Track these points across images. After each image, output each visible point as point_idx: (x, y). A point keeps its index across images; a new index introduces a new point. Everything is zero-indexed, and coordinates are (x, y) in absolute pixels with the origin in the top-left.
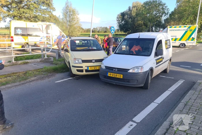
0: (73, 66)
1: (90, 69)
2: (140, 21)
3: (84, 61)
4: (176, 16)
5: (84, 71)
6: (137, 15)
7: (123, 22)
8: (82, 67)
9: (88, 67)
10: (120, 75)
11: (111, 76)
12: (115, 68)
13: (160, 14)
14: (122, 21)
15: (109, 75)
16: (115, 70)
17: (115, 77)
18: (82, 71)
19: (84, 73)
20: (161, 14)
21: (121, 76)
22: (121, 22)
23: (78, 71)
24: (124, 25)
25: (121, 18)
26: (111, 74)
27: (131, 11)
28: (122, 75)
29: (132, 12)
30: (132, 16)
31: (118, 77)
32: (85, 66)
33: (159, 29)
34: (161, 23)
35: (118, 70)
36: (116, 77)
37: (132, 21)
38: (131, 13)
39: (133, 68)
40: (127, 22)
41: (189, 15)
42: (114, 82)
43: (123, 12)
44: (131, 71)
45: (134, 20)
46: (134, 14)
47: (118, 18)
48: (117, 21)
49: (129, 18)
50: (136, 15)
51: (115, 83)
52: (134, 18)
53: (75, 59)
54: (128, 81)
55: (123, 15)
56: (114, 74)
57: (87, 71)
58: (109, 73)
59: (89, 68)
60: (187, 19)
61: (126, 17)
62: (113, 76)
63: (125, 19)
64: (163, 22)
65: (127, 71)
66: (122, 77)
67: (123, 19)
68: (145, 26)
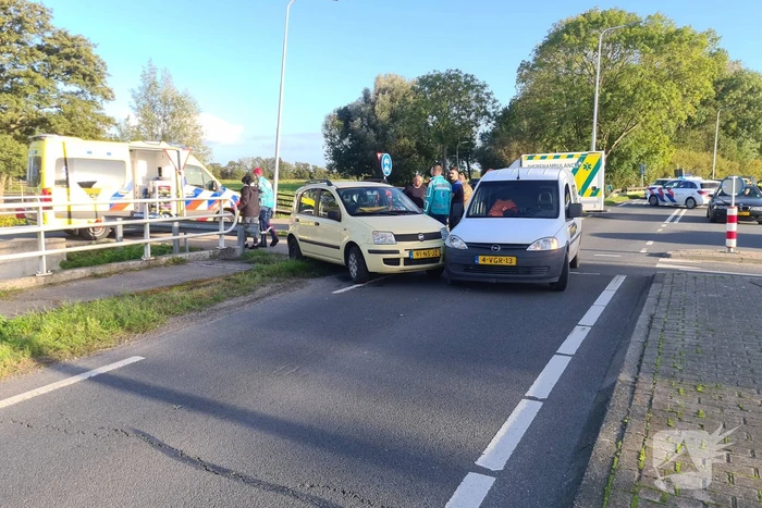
0: (370, 252)
1: (415, 256)
2: (406, 140)
3: (399, 238)
4: (525, 123)
5: (402, 261)
6: (394, 117)
7: (346, 142)
8: (397, 252)
9: (411, 251)
10: (508, 258)
11: (488, 262)
12: (496, 245)
13: (469, 116)
14: (342, 138)
15: (481, 262)
16: (495, 248)
17: (497, 264)
18: (396, 262)
19: (401, 267)
20: (472, 116)
21: (513, 261)
22: (340, 141)
23: (387, 261)
24: (350, 151)
25: (337, 126)
26: (487, 257)
27: (373, 104)
28: (514, 259)
29: (377, 108)
30: (378, 122)
31: (504, 263)
32: (403, 249)
33: (466, 165)
34: (473, 145)
35: (503, 249)
36: (500, 264)
37: (377, 138)
38: (373, 109)
39: (537, 242)
40: (359, 141)
41: (561, 122)
42: (493, 278)
43: (346, 108)
45: (384, 134)
46: (383, 116)
47: (326, 126)
48: (326, 136)
49: (368, 129)
50: (391, 116)
51: (494, 281)
52: (386, 128)
53: (375, 233)
54: (528, 270)
55: (345, 115)
56: (494, 257)
57: (408, 261)
58: (481, 258)
59: (414, 253)
60: (556, 135)
61: (357, 123)
62: (493, 263)
63: (353, 131)
64: (479, 143)
65: (526, 249)
66: (514, 263)
67: (346, 131)
68: (421, 154)
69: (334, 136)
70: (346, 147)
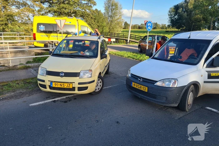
2: (199, 16)
6: (195, 7)
7: (176, 17)
10: (144, 87)
11: (135, 87)
12: (140, 78)
14: (175, 15)
15: (133, 86)
16: (140, 80)
17: (139, 89)
22: (174, 17)
24: (177, 20)
25: (173, 12)
26: (135, 84)
27: (188, 3)
28: (147, 88)
29: (189, 4)
30: (188, 9)
35: (143, 81)
36: (141, 89)
37: (187, 15)
38: (187, 5)
39: (163, 80)
40: (181, 17)
42: (139, 96)
43: (177, 5)
44: (158, 84)
45: (190, 14)
46: (190, 6)
47: (170, 12)
48: (169, 15)
49: (184, 12)
50: (193, 7)
52: (191, 11)
54: (154, 96)
55: (177, 8)
56: (138, 85)
58: (133, 83)
61: (180, 10)
62: (137, 88)
63: (179, 13)
65: (154, 83)
67: (176, 13)
68: (204, 21)
69: (172, 15)
70: (176, 18)
